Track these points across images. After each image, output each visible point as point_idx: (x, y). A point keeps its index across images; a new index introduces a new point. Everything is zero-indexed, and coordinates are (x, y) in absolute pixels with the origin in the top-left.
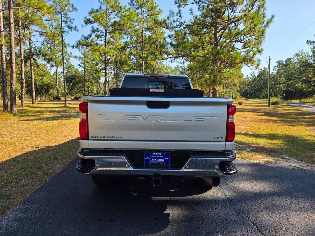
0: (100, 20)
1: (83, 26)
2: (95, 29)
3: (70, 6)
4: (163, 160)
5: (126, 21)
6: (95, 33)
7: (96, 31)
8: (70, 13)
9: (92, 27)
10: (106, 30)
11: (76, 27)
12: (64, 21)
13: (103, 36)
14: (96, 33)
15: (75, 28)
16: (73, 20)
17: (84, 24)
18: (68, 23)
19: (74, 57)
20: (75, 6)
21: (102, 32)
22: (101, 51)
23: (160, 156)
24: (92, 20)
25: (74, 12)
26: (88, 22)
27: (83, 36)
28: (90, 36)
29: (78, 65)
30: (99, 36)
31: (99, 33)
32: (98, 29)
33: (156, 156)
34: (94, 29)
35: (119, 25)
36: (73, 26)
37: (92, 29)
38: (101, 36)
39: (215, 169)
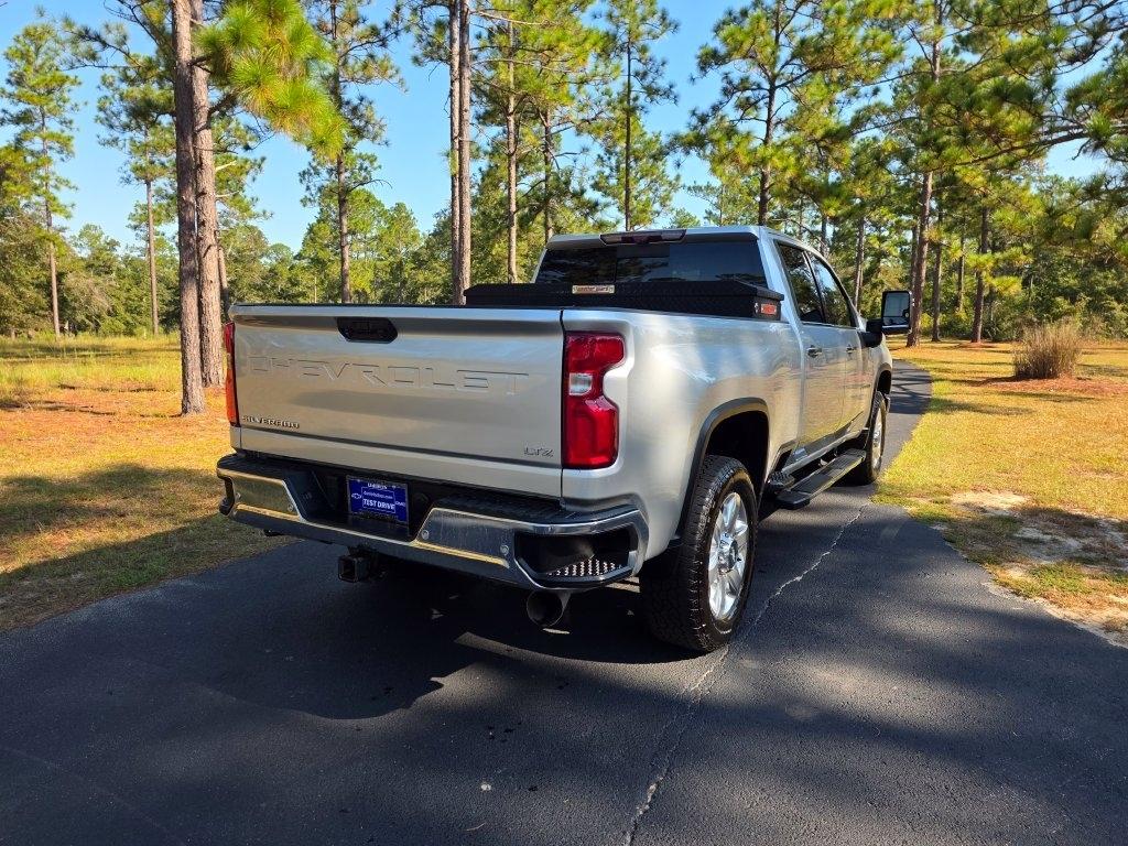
0: (746, 46)
1: (693, 79)
2: (736, 82)
3: (655, 20)
4: (392, 507)
5: (843, 31)
6: (735, 98)
7: (737, 89)
8: (657, 41)
9: (726, 76)
10: (772, 80)
11: (671, 87)
12: (637, 74)
13: (761, 103)
14: (738, 94)
15: (667, 93)
16: (663, 64)
17: (696, 73)
18: (649, 79)
19: (689, 189)
20: (671, 16)
21: (759, 87)
22: (741, 158)
23: (381, 492)
24: (723, 50)
25: (666, 36)
26: (709, 60)
27: (694, 113)
28: (715, 109)
29: (705, 215)
30: (746, 106)
31: (748, 93)
32: (744, 80)
33: (375, 491)
34: (730, 83)
35: (819, 50)
36: (662, 83)
37: (725, 84)
38: (754, 105)
39: (500, 556)
